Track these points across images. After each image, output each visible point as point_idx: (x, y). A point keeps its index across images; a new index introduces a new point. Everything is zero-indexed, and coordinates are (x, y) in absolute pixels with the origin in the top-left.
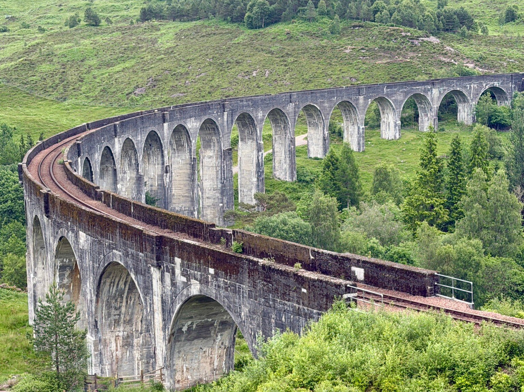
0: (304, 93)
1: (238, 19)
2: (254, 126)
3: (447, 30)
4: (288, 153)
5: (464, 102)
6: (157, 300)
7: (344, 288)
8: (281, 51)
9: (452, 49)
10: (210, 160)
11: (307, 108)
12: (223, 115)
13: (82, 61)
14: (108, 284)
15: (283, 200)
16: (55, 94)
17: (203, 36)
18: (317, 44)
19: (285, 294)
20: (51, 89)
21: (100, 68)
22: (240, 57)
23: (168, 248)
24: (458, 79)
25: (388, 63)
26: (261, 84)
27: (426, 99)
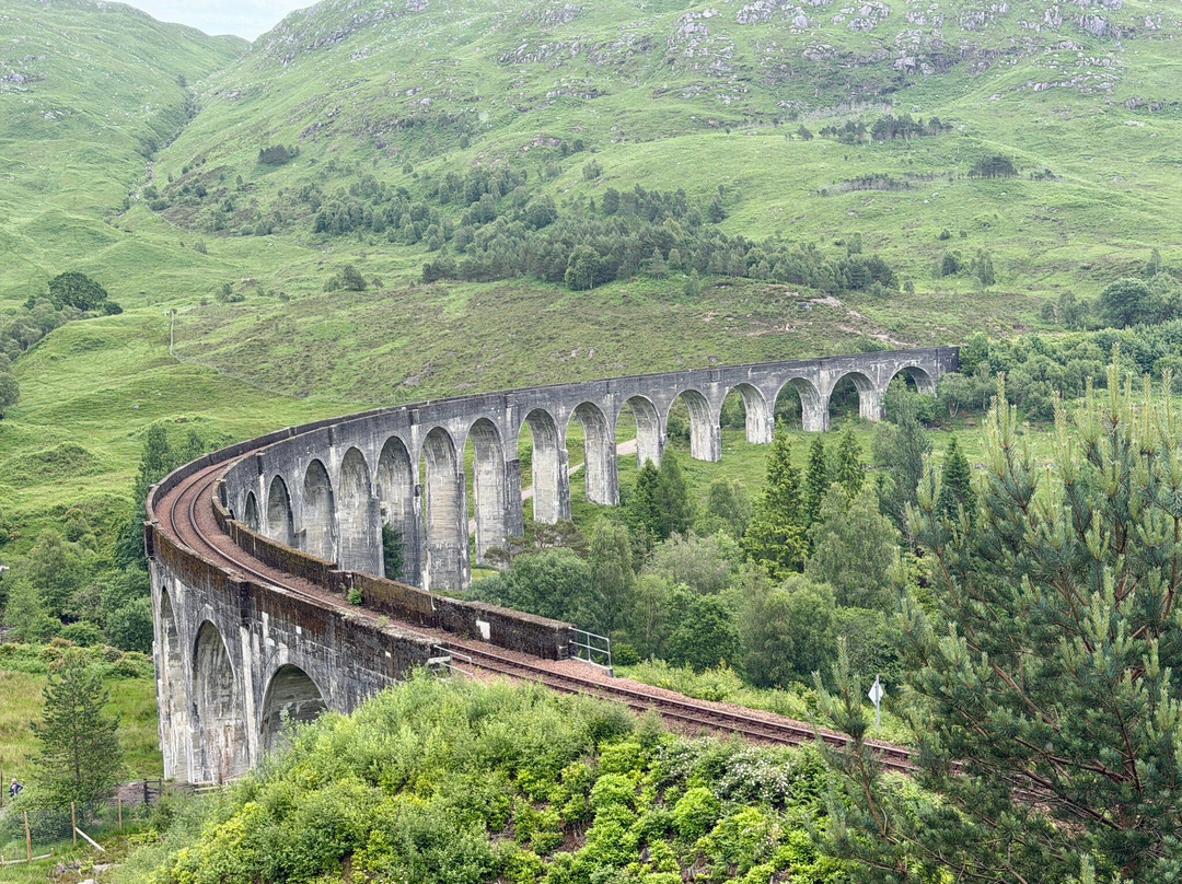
0: (628, 380)
1: (557, 277)
2: (554, 428)
3: (854, 287)
4: (606, 465)
5: (868, 389)
6: (247, 672)
7: (429, 650)
8: (613, 321)
9: (857, 314)
10: (488, 476)
11: (635, 401)
12: (505, 413)
13: (334, 340)
14: (208, 652)
15: (569, 532)
16: (294, 388)
17: (506, 302)
18: (665, 310)
19: (368, 660)
20: (288, 381)
21: (358, 350)
22: (554, 331)
23: (254, 598)
24: (858, 357)
25: (763, 336)
26: (582, 368)
27: (810, 385)
